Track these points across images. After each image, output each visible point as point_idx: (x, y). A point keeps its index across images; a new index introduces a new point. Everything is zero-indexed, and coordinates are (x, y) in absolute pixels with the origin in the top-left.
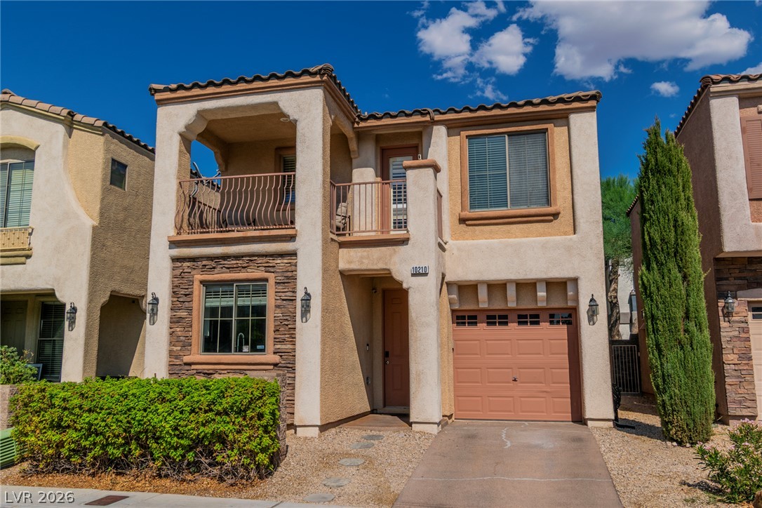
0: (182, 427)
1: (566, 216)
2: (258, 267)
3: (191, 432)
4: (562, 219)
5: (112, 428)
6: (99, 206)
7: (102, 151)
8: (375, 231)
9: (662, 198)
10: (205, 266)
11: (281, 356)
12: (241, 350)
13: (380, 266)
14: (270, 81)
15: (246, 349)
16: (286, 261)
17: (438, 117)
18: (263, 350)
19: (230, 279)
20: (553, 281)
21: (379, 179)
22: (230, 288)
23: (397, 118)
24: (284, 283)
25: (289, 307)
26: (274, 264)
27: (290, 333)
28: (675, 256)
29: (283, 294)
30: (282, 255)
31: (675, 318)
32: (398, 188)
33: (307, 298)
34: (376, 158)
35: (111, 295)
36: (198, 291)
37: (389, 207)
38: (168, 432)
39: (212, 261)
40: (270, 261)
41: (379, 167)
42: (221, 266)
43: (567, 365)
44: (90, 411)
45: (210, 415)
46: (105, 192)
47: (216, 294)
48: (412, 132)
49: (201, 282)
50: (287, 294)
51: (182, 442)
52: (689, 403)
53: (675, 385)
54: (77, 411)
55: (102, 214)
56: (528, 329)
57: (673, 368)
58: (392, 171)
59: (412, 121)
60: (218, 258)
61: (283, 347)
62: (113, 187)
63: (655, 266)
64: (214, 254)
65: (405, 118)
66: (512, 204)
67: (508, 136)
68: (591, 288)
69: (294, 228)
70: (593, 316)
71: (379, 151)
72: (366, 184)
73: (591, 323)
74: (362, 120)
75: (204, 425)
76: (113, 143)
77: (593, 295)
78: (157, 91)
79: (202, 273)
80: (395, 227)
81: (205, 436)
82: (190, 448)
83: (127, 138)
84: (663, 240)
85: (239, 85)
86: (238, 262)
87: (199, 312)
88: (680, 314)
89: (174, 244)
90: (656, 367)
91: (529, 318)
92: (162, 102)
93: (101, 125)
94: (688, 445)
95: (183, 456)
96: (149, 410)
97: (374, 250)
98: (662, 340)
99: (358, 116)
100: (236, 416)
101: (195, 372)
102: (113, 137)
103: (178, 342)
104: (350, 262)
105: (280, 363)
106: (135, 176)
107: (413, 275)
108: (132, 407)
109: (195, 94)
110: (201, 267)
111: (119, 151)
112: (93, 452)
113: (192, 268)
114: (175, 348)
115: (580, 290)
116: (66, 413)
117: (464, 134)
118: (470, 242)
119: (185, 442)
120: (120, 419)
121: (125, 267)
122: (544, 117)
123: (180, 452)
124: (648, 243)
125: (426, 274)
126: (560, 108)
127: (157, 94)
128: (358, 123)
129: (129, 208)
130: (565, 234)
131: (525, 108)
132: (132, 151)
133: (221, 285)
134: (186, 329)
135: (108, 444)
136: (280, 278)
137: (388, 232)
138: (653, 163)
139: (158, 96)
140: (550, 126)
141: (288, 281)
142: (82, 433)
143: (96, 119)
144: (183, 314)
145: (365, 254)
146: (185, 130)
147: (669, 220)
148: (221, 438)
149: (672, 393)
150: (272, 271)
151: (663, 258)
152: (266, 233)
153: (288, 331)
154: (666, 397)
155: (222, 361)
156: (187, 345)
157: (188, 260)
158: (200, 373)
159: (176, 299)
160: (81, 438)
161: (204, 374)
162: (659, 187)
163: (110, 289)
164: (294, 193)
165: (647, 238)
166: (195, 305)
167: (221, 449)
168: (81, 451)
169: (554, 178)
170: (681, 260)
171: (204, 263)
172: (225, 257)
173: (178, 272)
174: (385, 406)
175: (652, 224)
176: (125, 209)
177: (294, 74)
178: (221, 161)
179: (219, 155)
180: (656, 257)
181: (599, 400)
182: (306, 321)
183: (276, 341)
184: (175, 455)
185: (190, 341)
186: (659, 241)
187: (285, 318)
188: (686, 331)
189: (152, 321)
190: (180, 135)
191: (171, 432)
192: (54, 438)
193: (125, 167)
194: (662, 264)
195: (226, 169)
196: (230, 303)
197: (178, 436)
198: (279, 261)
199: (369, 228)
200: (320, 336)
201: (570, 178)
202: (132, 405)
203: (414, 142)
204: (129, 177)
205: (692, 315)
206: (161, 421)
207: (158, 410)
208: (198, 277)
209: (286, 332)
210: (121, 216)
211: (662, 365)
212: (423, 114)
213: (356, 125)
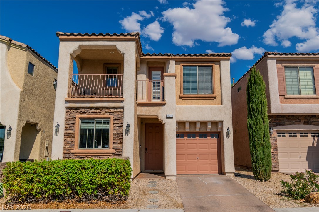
0: (94, 180)
1: (218, 98)
2: (106, 113)
3: (98, 182)
4: (217, 99)
5: (60, 181)
6: (23, 82)
7: (25, 58)
8: (147, 100)
9: (257, 94)
10: (82, 111)
11: (116, 150)
12: (98, 147)
13: (154, 114)
14: (113, 36)
15: (100, 147)
16: (118, 111)
17: (173, 57)
18: (108, 147)
19: (92, 117)
20: (213, 122)
21: (148, 79)
22: (92, 121)
23: (158, 56)
24: (117, 120)
25: (120, 129)
26: (113, 112)
27: (120, 140)
28: (261, 114)
29: (117, 124)
30: (116, 108)
31: (261, 136)
32: (159, 84)
33: (128, 126)
34: (147, 71)
35: (26, 123)
36: (78, 122)
37: (151, 90)
38: (87, 183)
39: (85, 109)
40: (111, 110)
41: (148, 75)
42: (89, 112)
43: (217, 153)
44: (48, 174)
45: (107, 174)
46: (26, 76)
47: (86, 123)
48: (161, 62)
49: (79, 118)
50: (119, 124)
51: (93, 186)
52: (265, 166)
53: (260, 160)
54: (41, 174)
55: (24, 86)
56: (203, 140)
57: (260, 154)
58: (152, 77)
59: (164, 58)
60: (87, 108)
61: (117, 146)
62: (29, 74)
63: (254, 117)
64: (86, 107)
65: (161, 56)
66: (199, 92)
67: (198, 67)
68: (228, 124)
69: (123, 97)
70: (228, 135)
71: (148, 68)
72: (143, 81)
73: (228, 137)
74: (144, 55)
75: (103, 179)
76: (30, 55)
77: (228, 127)
78: (60, 35)
79: (80, 114)
80: (153, 99)
81: (104, 184)
82: (96, 189)
83: (35, 53)
84: (257, 108)
85: (99, 36)
86: (97, 110)
87: (78, 131)
88: (263, 135)
89: (67, 101)
90: (254, 153)
91: (203, 135)
92: (62, 40)
93: (26, 46)
94: (264, 181)
95: (92, 192)
96: (78, 173)
97: (151, 107)
98: (256, 144)
99: (143, 54)
100: (117, 175)
101: (76, 157)
102: (30, 52)
103: (68, 144)
104: (141, 112)
105: (116, 153)
106: (37, 70)
107: (167, 118)
108: (70, 172)
109: (79, 38)
110: (79, 112)
111: (32, 59)
112: (48, 193)
113: (75, 112)
114: (66, 147)
115: (223, 125)
116: (35, 175)
117: (182, 64)
118: (184, 106)
119: (94, 186)
120: (64, 177)
121: (32, 110)
122: (211, 61)
123: (91, 191)
124: (251, 109)
125: (172, 118)
126: (218, 58)
127: (60, 36)
128: (142, 56)
129: (34, 84)
130: (218, 104)
131: (205, 57)
132: (37, 59)
133: (88, 120)
134: (72, 138)
135: (56, 189)
136: (116, 118)
137: (151, 101)
138: (254, 81)
139: (60, 37)
140: (213, 64)
141: (119, 119)
142: (44, 184)
143: (23, 43)
144: (71, 132)
145: (148, 109)
146: (73, 53)
147: (259, 101)
148: (110, 184)
149: (259, 163)
150: (112, 114)
151: (257, 115)
152: (111, 99)
153: (120, 139)
154: (257, 164)
155: (89, 152)
156: (72, 145)
157: (73, 109)
158: (78, 157)
159: (67, 125)
160: (43, 186)
161: (80, 157)
162: (256, 90)
163: (26, 120)
164: (123, 83)
165: (251, 107)
166: (76, 128)
167: (110, 189)
168: (42, 192)
169: (215, 84)
170: (263, 116)
171: (81, 110)
172: (91, 108)
173: (68, 114)
174: (145, 170)
175: (253, 103)
176: (33, 85)
177: (124, 35)
178: (79, 67)
179: (79, 64)
180: (254, 114)
181: (230, 166)
182: (128, 136)
183: (114, 143)
184: (89, 192)
185: (74, 143)
186: (255, 109)
187: (118, 134)
188: (264, 141)
189: (56, 135)
190: (71, 55)
191: (88, 182)
192: (29, 187)
193: (34, 66)
194: (256, 117)
195: (81, 70)
196: (92, 128)
197: (91, 184)
198: (115, 111)
199: (144, 98)
200: (133, 142)
201: (220, 84)
202: (70, 171)
203: (162, 66)
204: (35, 70)
205: (266, 135)
206: (84, 178)
207: (82, 173)
208: (78, 116)
209: (118, 140)
210: (31, 88)
211: (256, 153)
212: (168, 56)
213: (141, 57)
